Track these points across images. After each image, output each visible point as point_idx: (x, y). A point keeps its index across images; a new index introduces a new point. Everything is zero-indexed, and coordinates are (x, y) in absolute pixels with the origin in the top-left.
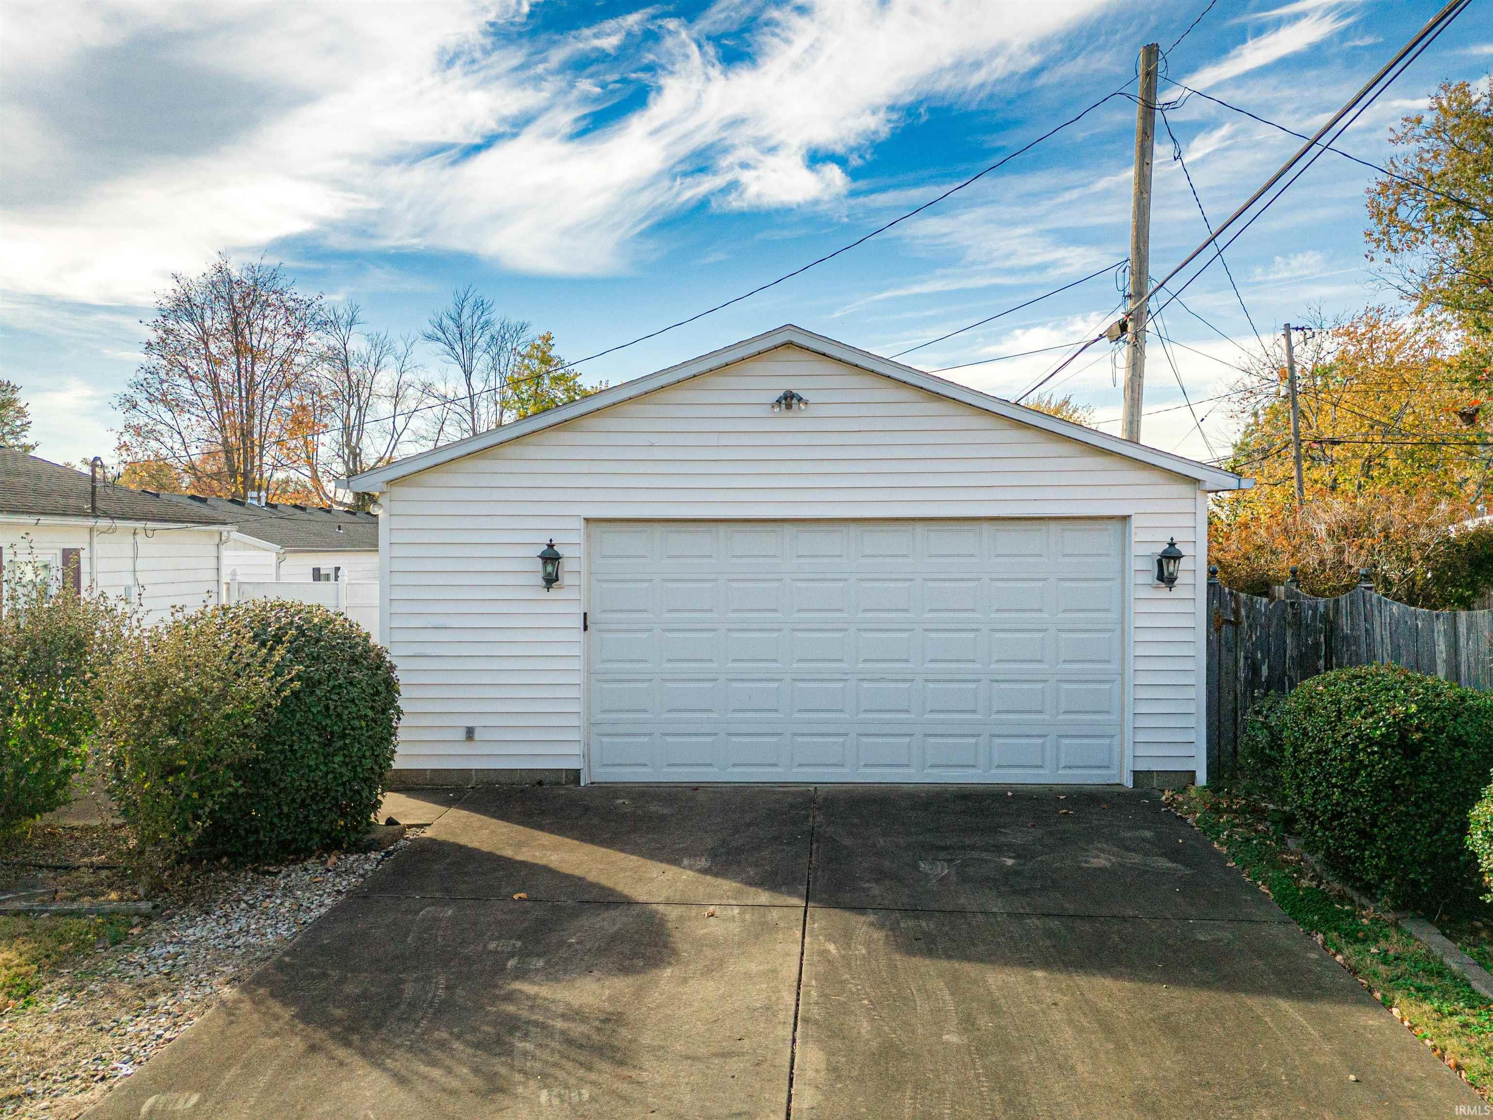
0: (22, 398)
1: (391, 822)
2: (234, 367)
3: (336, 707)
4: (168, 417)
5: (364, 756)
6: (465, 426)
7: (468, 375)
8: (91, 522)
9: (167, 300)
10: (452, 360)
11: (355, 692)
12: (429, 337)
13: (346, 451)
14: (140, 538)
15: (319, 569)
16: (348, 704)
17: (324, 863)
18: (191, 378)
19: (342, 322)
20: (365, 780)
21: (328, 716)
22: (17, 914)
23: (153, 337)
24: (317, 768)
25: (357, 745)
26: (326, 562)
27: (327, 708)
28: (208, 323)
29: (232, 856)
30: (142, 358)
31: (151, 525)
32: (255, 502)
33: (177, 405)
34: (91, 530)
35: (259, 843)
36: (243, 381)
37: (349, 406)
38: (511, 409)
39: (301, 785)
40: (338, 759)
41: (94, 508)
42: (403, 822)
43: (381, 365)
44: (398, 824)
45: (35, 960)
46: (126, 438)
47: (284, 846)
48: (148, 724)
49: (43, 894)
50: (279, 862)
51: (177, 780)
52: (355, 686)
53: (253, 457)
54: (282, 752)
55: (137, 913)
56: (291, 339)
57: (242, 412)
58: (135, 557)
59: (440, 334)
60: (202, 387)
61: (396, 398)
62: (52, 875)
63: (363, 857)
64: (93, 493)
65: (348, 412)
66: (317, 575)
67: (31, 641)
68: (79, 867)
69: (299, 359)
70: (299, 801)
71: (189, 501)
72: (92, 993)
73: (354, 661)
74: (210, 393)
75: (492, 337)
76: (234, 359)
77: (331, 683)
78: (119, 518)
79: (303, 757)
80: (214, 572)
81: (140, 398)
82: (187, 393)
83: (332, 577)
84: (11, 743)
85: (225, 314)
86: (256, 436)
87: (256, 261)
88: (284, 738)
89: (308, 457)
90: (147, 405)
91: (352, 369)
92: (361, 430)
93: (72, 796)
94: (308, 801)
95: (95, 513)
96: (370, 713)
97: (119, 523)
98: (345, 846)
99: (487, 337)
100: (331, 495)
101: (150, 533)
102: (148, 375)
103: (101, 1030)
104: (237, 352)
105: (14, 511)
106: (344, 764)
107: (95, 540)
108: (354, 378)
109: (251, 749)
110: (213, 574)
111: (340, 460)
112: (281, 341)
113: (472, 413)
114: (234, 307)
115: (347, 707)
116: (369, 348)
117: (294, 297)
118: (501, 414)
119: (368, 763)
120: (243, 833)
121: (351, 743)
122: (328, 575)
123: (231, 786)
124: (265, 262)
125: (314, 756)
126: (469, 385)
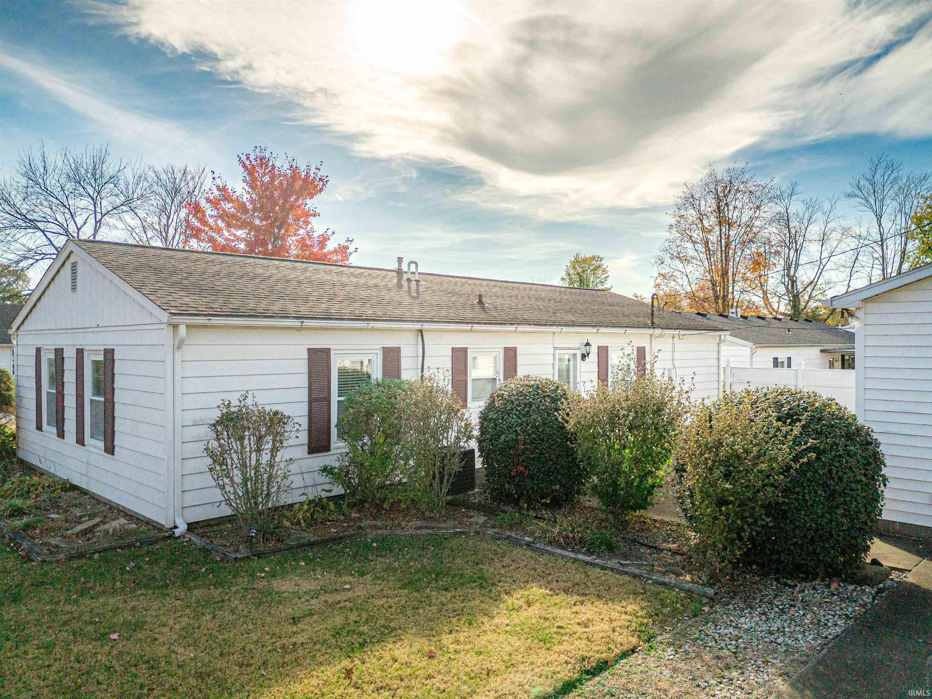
0: (605, 263)
1: (875, 562)
2: (718, 233)
3: (837, 472)
4: (680, 266)
5: (860, 512)
6: (876, 255)
7: (879, 218)
8: (651, 331)
9: (679, 199)
10: (867, 209)
11: (852, 462)
12: (849, 196)
13: (787, 279)
14: (676, 340)
15: (777, 359)
16: (847, 471)
17: (828, 586)
18: (694, 243)
19: (785, 195)
20: (860, 529)
21: (832, 478)
22: (635, 576)
23: (673, 221)
24: (822, 516)
25: (855, 503)
26: (782, 354)
27: (830, 471)
28: (702, 208)
29: (762, 566)
30: (666, 235)
31: (682, 332)
32: (734, 315)
33: (686, 260)
34: (651, 335)
35: (779, 561)
36: (723, 241)
37: (790, 250)
38: (915, 239)
39: (811, 526)
40: (840, 511)
41: (653, 323)
42: (886, 564)
43: (812, 220)
44: (881, 565)
45: (651, 616)
46: (658, 281)
47: (798, 568)
48: (711, 469)
49: (646, 565)
50: (793, 577)
51: (727, 509)
52: (852, 457)
53: (728, 287)
54: (797, 500)
55: (705, 595)
56: (753, 211)
57: (722, 260)
58: (674, 351)
59: (858, 192)
60: (701, 247)
61: (823, 241)
62: (649, 551)
63: (859, 588)
64: (652, 314)
65: (789, 254)
66: (776, 363)
67: (634, 406)
68: (663, 550)
69: (757, 223)
70: (809, 537)
71: (697, 316)
72: (687, 652)
73: (849, 437)
74: (704, 250)
75: (900, 188)
76: (717, 228)
77: (833, 453)
78: (666, 329)
79: (812, 505)
80: (716, 360)
81: (667, 257)
82: (691, 252)
83: (786, 364)
84: (624, 465)
85: (713, 201)
86: (730, 274)
87: (731, 166)
88: (797, 490)
89: (762, 286)
90: (670, 261)
91: (792, 225)
92: (797, 265)
93: (654, 501)
94: (816, 539)
95: (653, 326)
96: (863, 479)
97: (667, 332)
98: (843, 576)
99: (896, 188)
100: (776, 309)
101: (681, 337)
102: (671, 244)
103: (698, 686)
104: (720, 224)
105: (614, 326)
106: (844, 515)
107: (653, 340)
108: (793, 231)
109: (778, 496)
110: (715, 362)
111: (783, 285)
112: (746, 213)
113: (882, 245)
114: (718, 196)
115: (846, 473)
116: (804, 209)
117: (755, 183)
118: (906, 244)
119: (863, 517)
120: (768, 552)
121: (851, 501)
122: (783, 362)
123: (764, 520)
124: (737, 166)
125: (821, 506)
126: (880, 225)
